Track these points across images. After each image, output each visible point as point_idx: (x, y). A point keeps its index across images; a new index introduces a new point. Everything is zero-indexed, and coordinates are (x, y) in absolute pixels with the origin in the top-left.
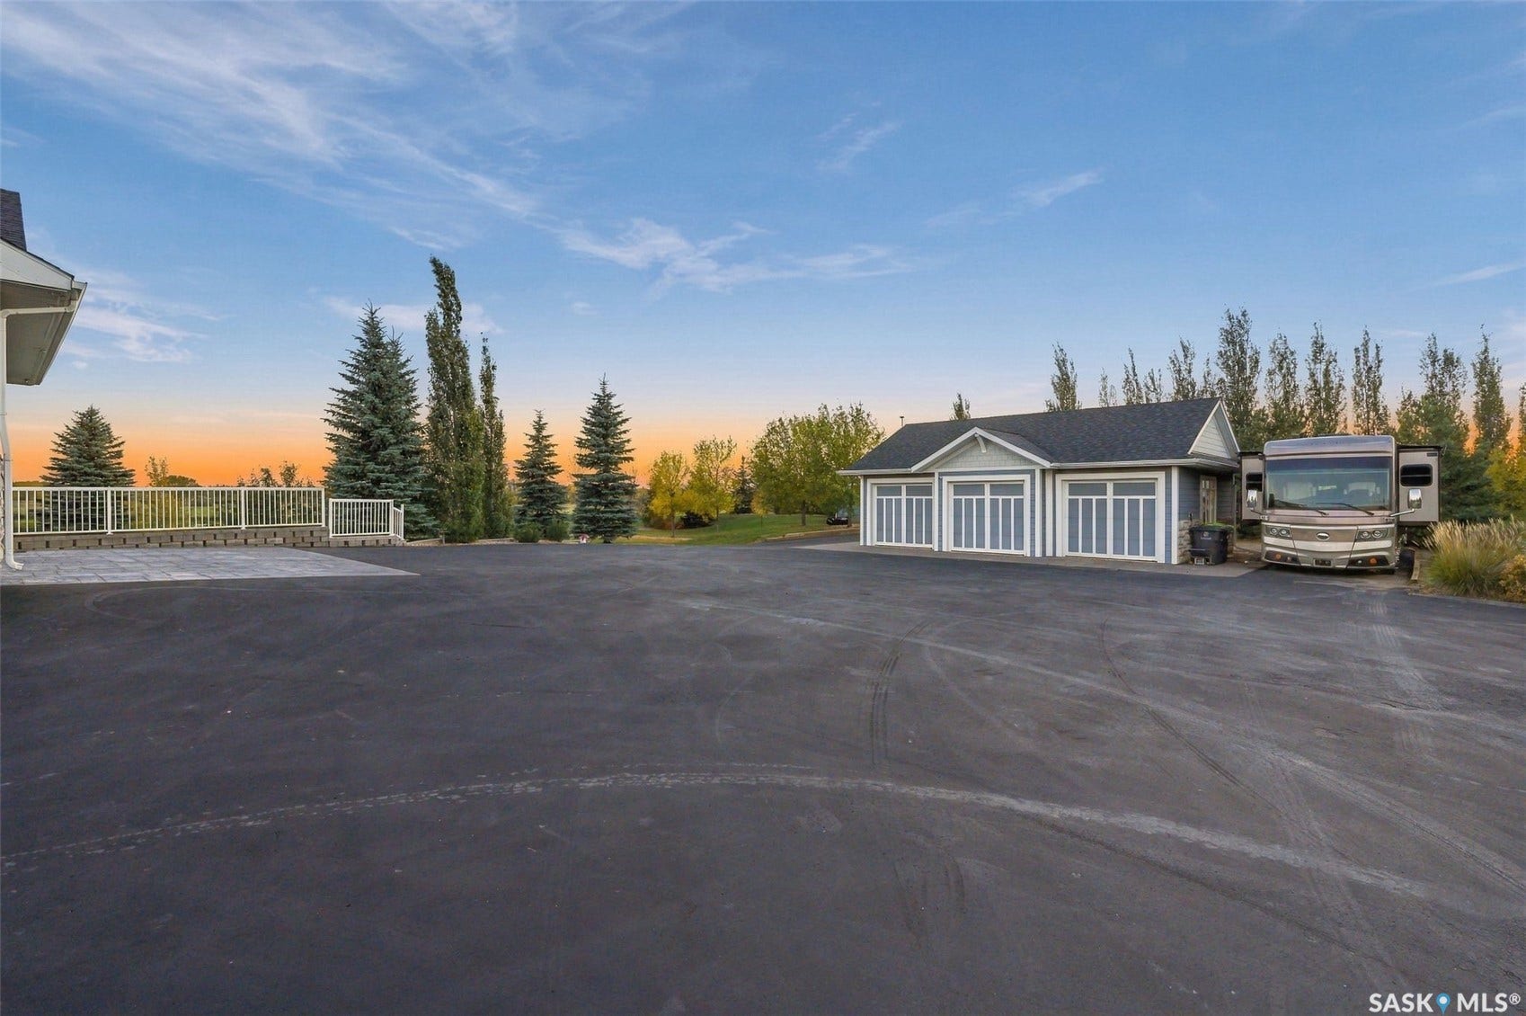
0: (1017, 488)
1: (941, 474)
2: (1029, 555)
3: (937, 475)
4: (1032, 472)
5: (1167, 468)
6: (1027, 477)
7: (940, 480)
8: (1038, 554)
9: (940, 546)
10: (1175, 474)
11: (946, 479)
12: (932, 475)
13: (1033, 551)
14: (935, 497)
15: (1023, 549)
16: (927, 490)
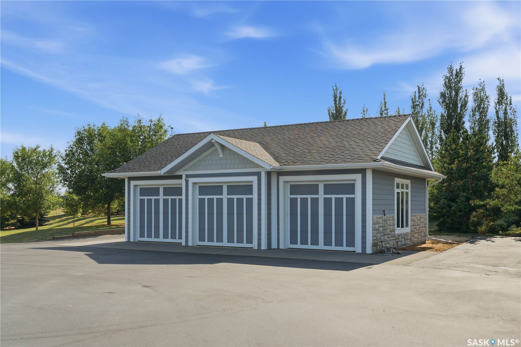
0: (248, 189)
1: (188, 176)
2: (256, 248)
3: (184, 177)
4: (258, 174)
5: (363, 171)
6: (254, 179)
7: (187, 182)
8: (264, 246)
9: (187, 241)
10: (369, 176)
11: (191, 180)
12: (180, 177)
13: (259, 244)
14: (183, 197)
15: (252, 243)
16: (177, 191)
